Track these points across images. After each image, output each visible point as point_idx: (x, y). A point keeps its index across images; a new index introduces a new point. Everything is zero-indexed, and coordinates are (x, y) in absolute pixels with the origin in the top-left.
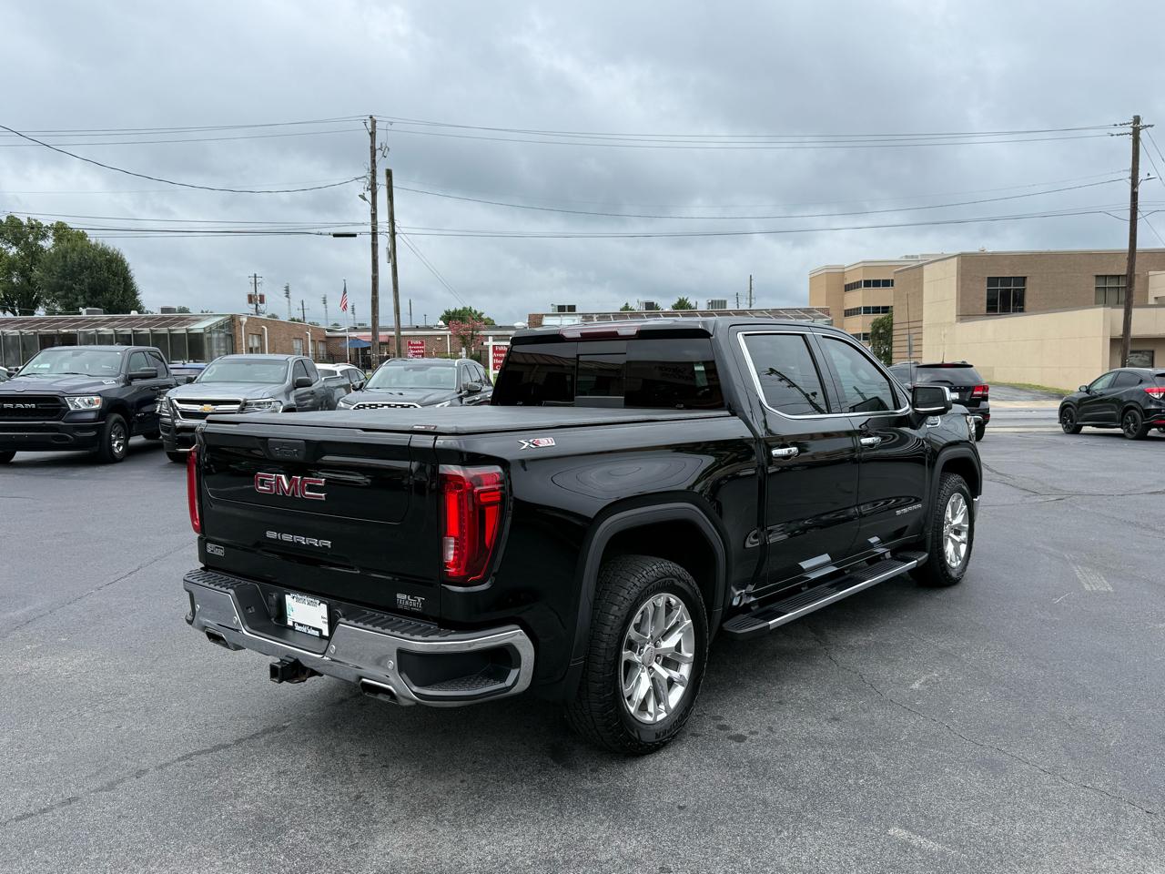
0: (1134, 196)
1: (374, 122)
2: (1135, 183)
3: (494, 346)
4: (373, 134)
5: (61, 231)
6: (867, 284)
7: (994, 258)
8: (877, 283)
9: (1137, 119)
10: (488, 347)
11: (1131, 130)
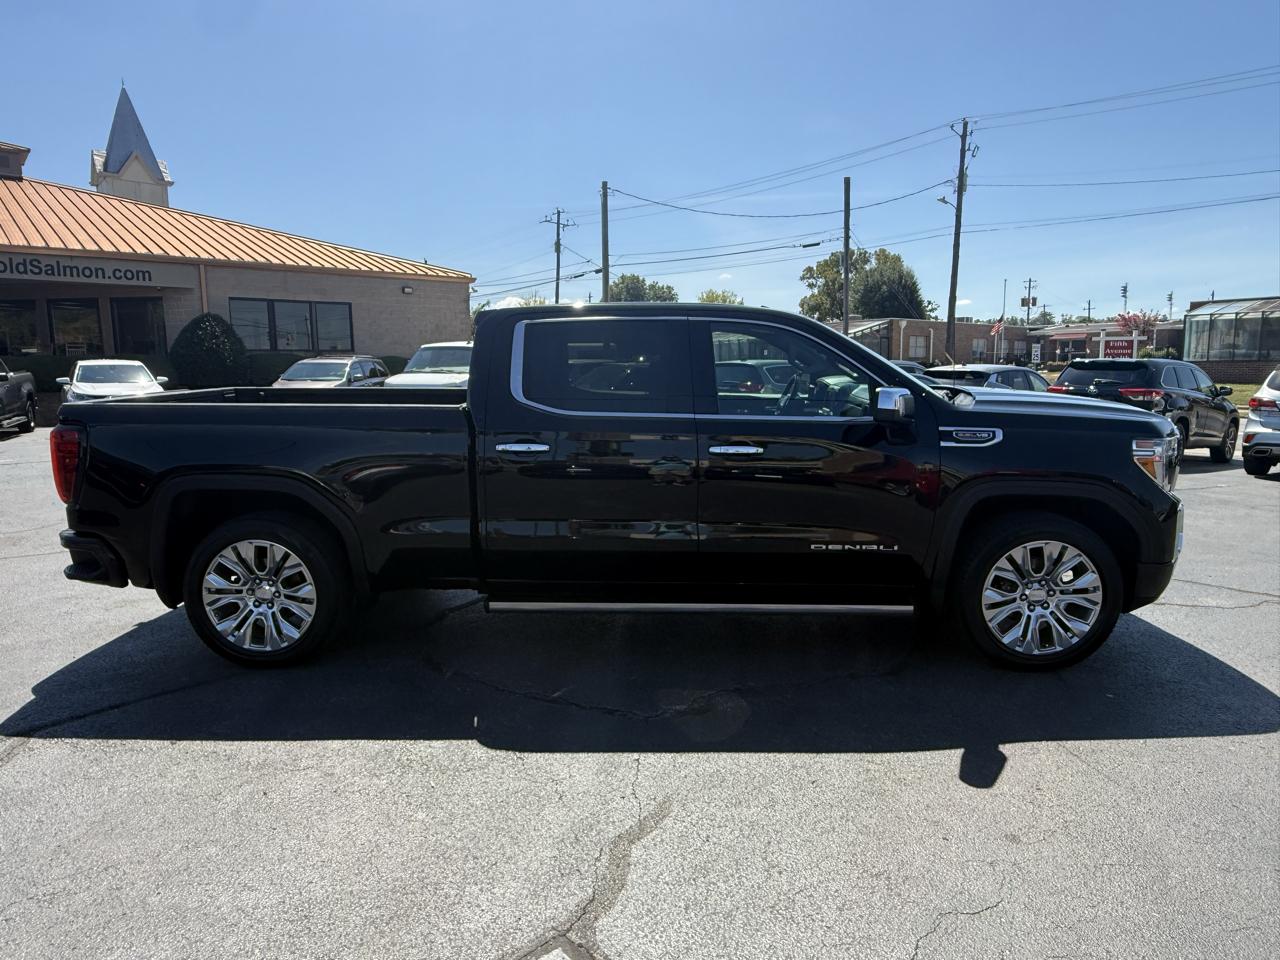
1: (965, 125)
3: (1107, 343)
4: (964, 137)
5: (882, 256)
10: (1099, 342)
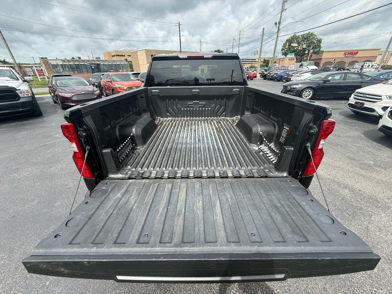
0: (180, 39)
2: (180, 37)
3: (36, 69)
6: (117, 55)
7: (151, 50)
8: (119, 55)
9: (179, 23)
11: (178, 25)
